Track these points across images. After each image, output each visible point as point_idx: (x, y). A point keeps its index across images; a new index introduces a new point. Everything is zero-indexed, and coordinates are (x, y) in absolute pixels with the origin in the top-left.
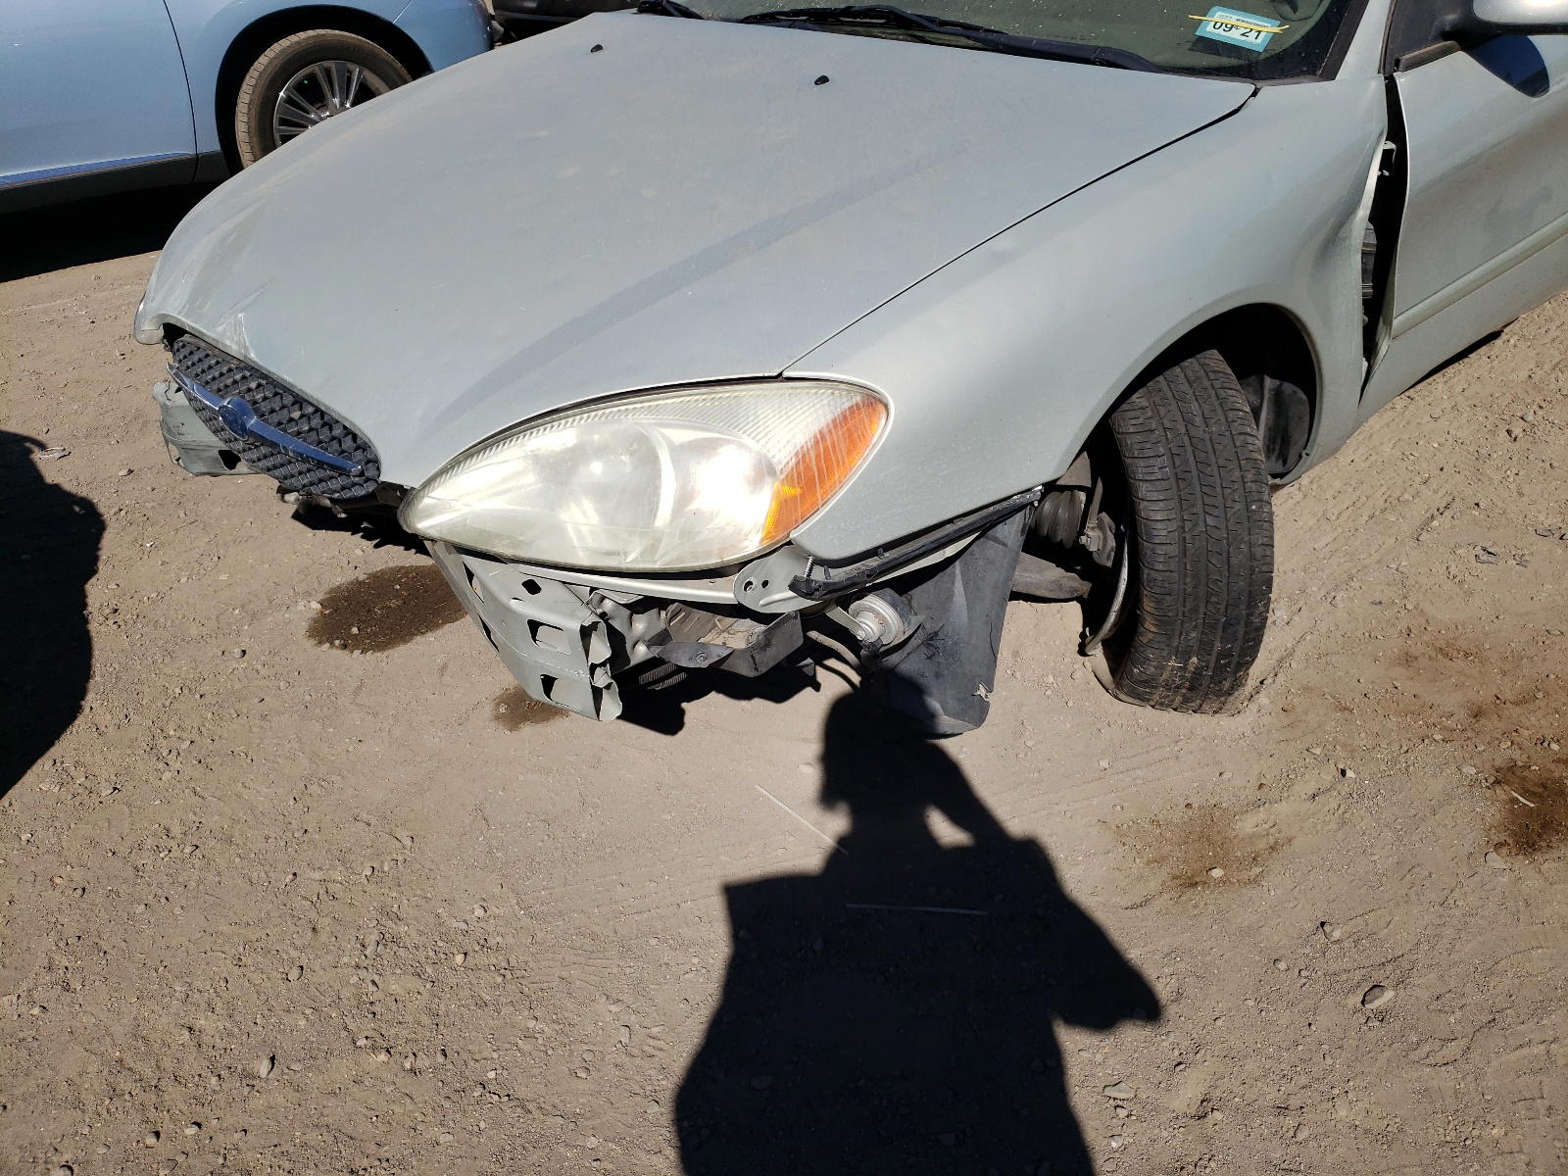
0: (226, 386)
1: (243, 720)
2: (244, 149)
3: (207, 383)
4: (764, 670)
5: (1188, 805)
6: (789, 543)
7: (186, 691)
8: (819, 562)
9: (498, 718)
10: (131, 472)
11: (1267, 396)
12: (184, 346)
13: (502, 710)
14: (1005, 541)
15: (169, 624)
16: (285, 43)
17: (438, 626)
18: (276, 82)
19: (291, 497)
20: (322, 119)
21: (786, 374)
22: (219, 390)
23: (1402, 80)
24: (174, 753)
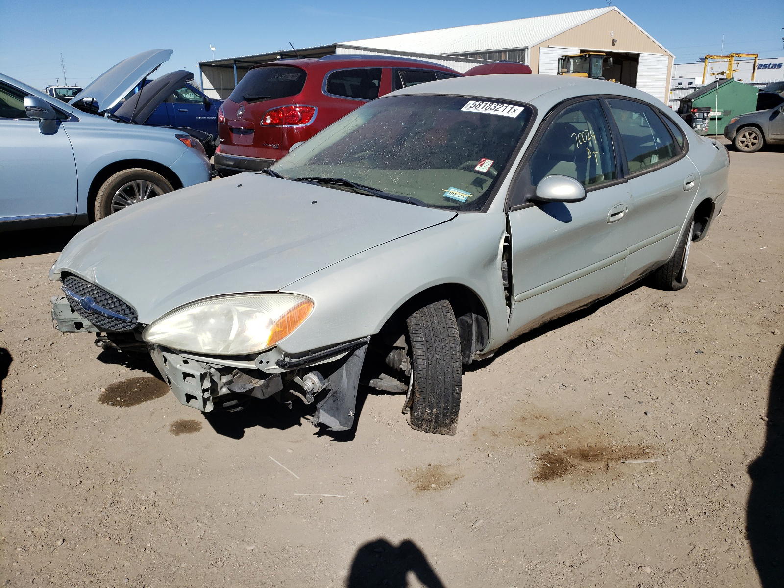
0: (85, 293)
1: (67, 429)
2: (97, 213)
3: (77, 292)
4: (267, 397)
5: (430, 465)
6: (276, 347)
7: (44, 419)
8: (287, 355)
9: (171, 431)
10: (29, 339)
11: (474, 320)
12: (69, 280)
13: (174, 428)
14: (360, 356)
15: (40, 395)
16: (122, 172)
17: (152, 399)
18: (115, 188)
19: (100, 344)
20: (133, 203)
21: (280, 291)
22: (82, 294)
23: (511, 214)
24: (36, 440)
